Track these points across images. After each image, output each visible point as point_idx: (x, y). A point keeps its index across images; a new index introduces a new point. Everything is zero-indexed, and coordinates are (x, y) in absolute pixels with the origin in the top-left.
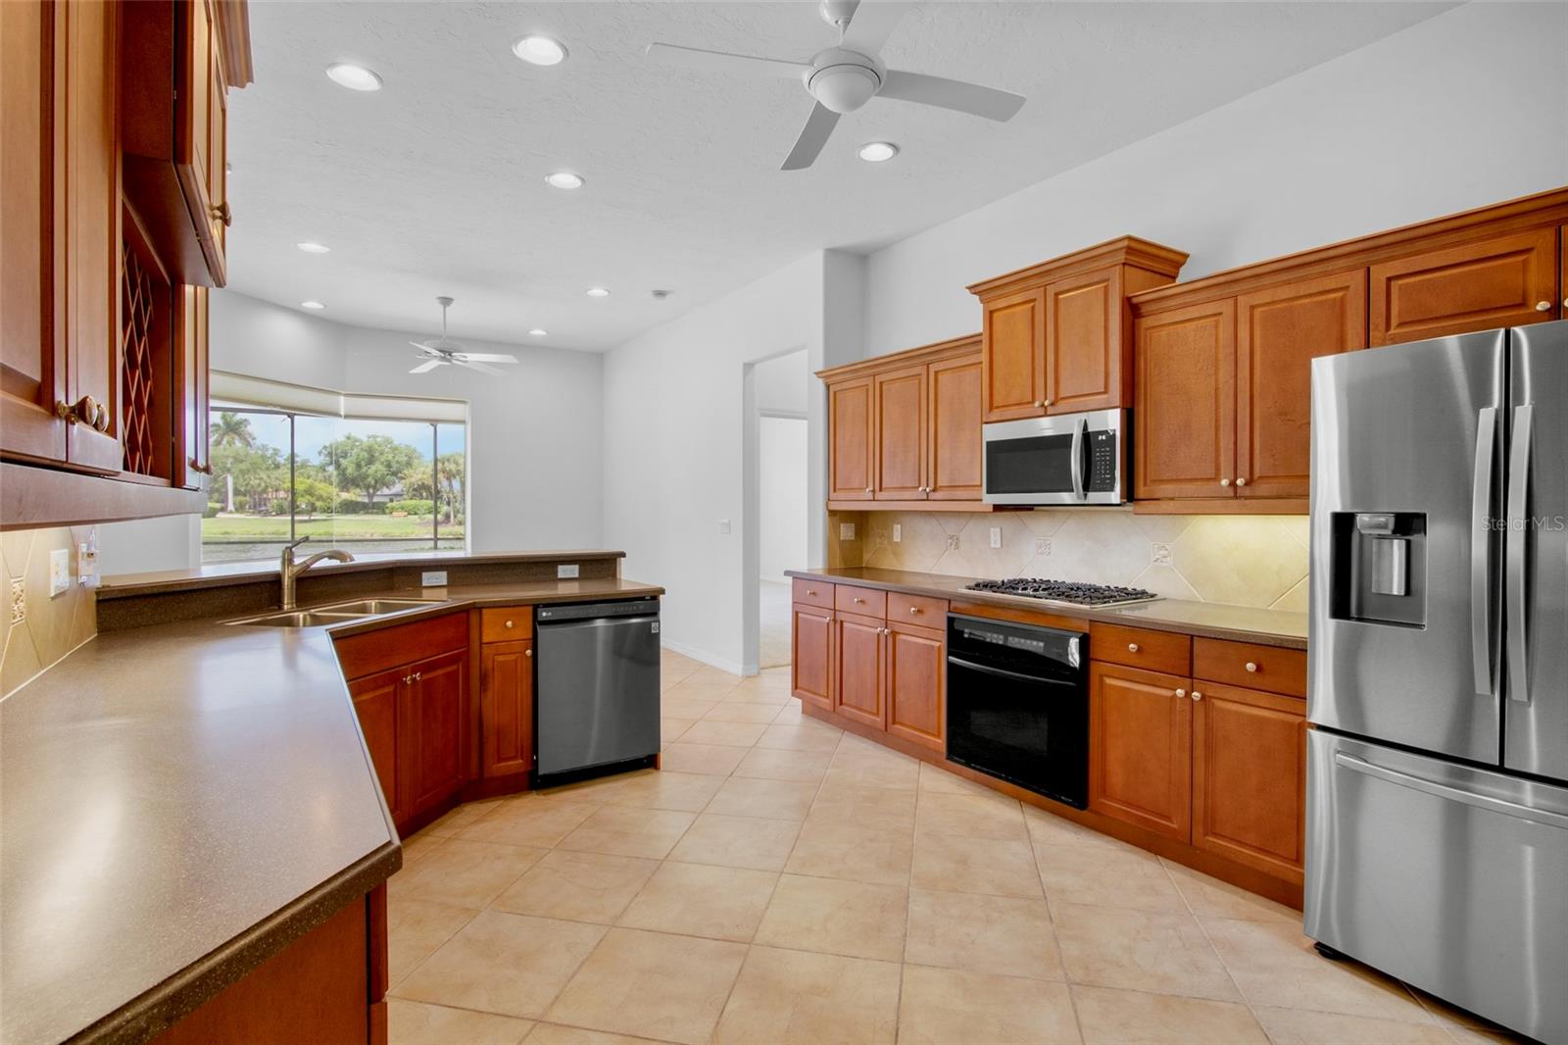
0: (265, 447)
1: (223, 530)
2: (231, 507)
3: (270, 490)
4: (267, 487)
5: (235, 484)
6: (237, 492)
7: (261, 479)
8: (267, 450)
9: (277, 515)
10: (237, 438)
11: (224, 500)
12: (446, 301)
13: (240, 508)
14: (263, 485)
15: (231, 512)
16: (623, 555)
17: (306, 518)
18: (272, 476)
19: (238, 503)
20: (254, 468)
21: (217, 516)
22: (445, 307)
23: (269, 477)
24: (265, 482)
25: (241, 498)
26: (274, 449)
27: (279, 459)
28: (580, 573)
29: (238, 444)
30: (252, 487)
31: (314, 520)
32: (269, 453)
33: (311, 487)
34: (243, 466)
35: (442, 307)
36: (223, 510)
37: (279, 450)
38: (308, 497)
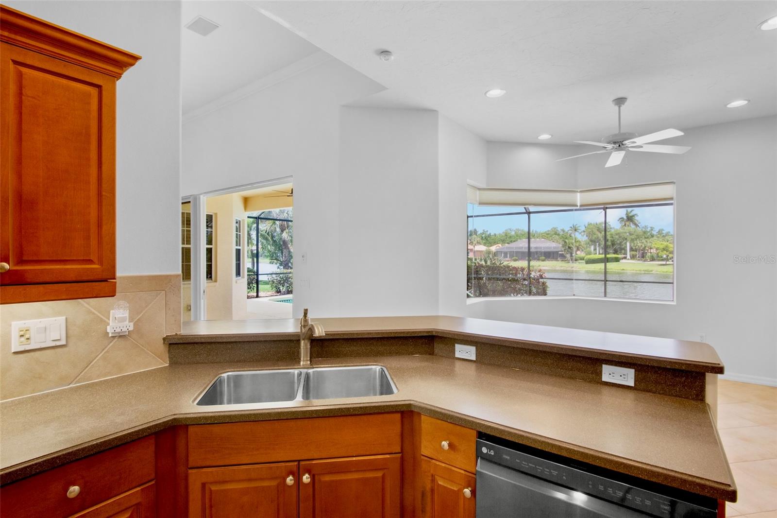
0: (646, 227)
1: (622, 268)
2: (628, 257)
3: (647, 248)
4: (645, 247)
5: (630, 246)
6: (632, 249)
7: (642, 243)
8: (647, 228)
9: (651, 261)
10: (631, 223)
11: (625, 254)
12: (620, 101)
13: (633, 257)
14: (643, 246)
15: (628, 259)
16: (720, 370)
17: (664, 263)
18: (648, 241)
19: (632, 255)
20: (638, 237)
21: (621, 261)
22: (619, 107)
23: (646, 241)
24: (645, 244)
25: (634, 253)
26: (651, 228)
27: (653, 232)
28: (636, 380)
29: (633, 226)
30: (638, 246)
31: (668, 264)
32: (649, 229)
33: (667, 246)
34: (633, 237)
35: (617, 108)
36: (625, 258)
37: (654, 228)
38: (665, 252)
